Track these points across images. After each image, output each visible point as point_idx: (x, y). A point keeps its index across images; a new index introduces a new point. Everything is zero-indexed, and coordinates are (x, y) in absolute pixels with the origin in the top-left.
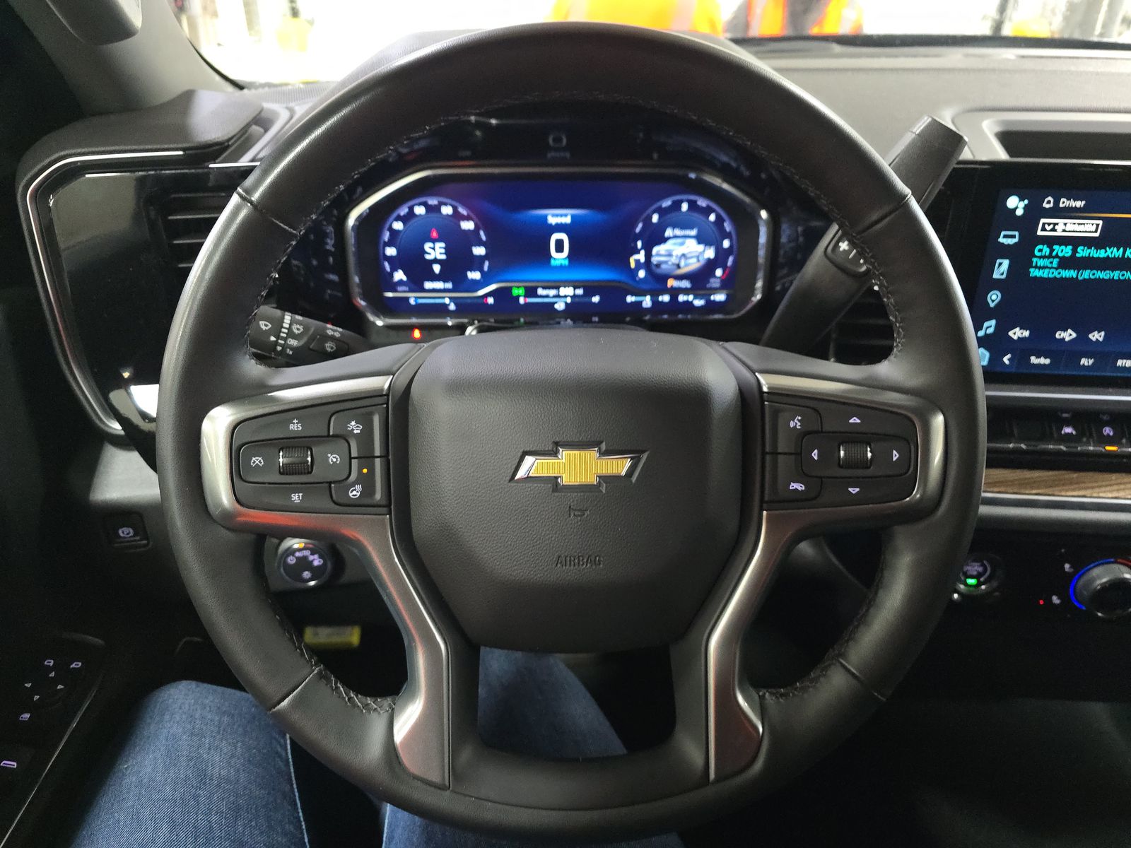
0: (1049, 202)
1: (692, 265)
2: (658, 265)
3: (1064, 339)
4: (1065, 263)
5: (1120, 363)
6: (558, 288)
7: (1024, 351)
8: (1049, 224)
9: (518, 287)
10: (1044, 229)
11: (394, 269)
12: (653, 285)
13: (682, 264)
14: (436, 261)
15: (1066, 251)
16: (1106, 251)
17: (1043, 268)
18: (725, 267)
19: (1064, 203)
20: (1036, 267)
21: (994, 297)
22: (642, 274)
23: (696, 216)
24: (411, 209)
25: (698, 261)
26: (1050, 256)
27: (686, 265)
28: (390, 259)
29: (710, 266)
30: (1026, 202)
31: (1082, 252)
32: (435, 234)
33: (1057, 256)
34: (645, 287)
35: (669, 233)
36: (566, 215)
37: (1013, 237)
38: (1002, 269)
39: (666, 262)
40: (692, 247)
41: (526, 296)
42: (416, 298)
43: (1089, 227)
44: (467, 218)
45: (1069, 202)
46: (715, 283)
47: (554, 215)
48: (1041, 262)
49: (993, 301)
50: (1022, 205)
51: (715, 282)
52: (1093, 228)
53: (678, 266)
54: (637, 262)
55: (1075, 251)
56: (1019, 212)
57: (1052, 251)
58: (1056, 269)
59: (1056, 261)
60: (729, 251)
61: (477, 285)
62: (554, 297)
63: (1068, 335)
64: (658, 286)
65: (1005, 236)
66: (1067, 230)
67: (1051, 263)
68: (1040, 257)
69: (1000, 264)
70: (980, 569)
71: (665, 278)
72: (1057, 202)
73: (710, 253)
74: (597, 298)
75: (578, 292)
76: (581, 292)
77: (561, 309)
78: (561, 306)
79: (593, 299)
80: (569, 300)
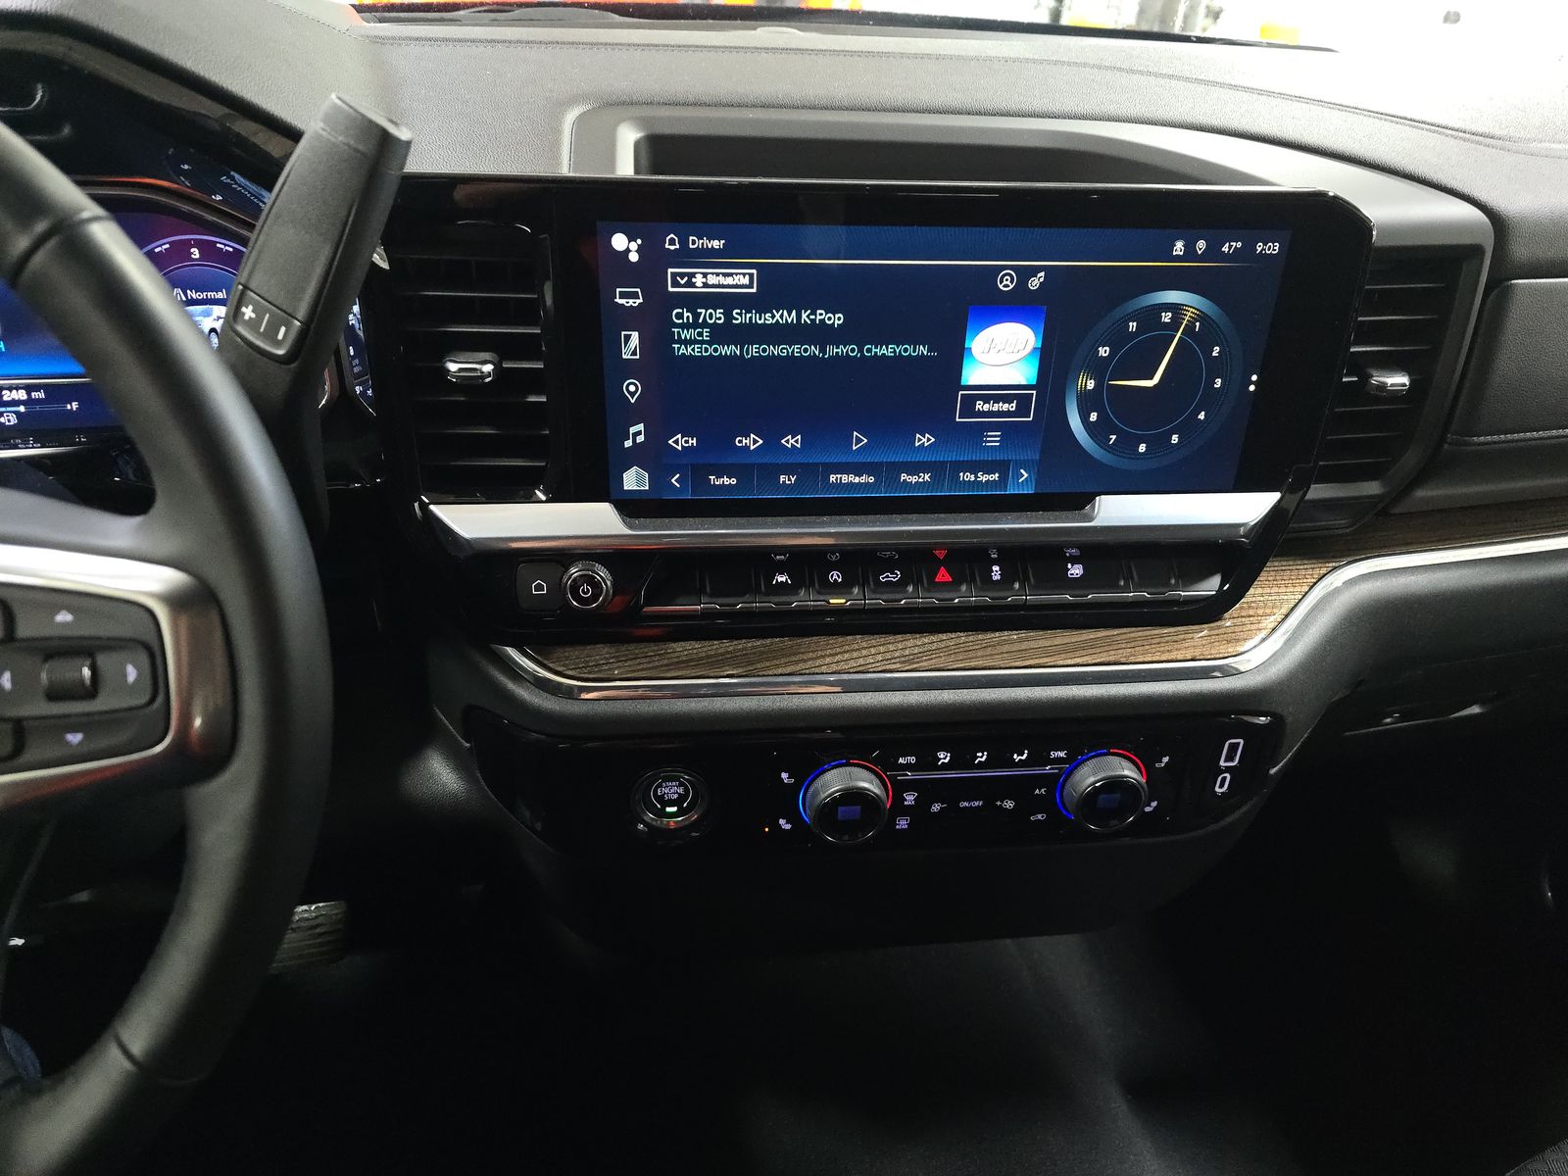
0: (672, 242)
3: (747, 447)
4: (721, 334)
5: (833, 478)
7: (696, 468)
8: (682, 275)
10: (675, 284)
15: (718, 316)
16: (773, 317)
17: (691, 345)
19: (695, 243)
20: (680, 341)
21: (632, 388)
23: (219, 271)
26: (695, 325)
30: (639, 241)
31: (740, 317)
33: (705, 324)
37: (635, 296)
38: (632, 344)
43: (739, 280)
45: (701, 241)
48: (686, 334)
49: (632, 394)
50: (634, 246)
52: (746, 281)
55: (728, 316)
56: (634, 257)
57: (696, 316)
58: (710, 343)
59: (706, 332)
63: (752, 442)
65: (623, 295)
66: (710, 283)
67: (700, 334)
68: (682, 326)
69: (628, 338)
70: (681, 790)
72: (684, 242)
74: (73, 404)
75: (34, 395)
76: (41, 395)
77: (12, 423)
78: (10, 418)
79: (69, 407)
80: (22, 409)
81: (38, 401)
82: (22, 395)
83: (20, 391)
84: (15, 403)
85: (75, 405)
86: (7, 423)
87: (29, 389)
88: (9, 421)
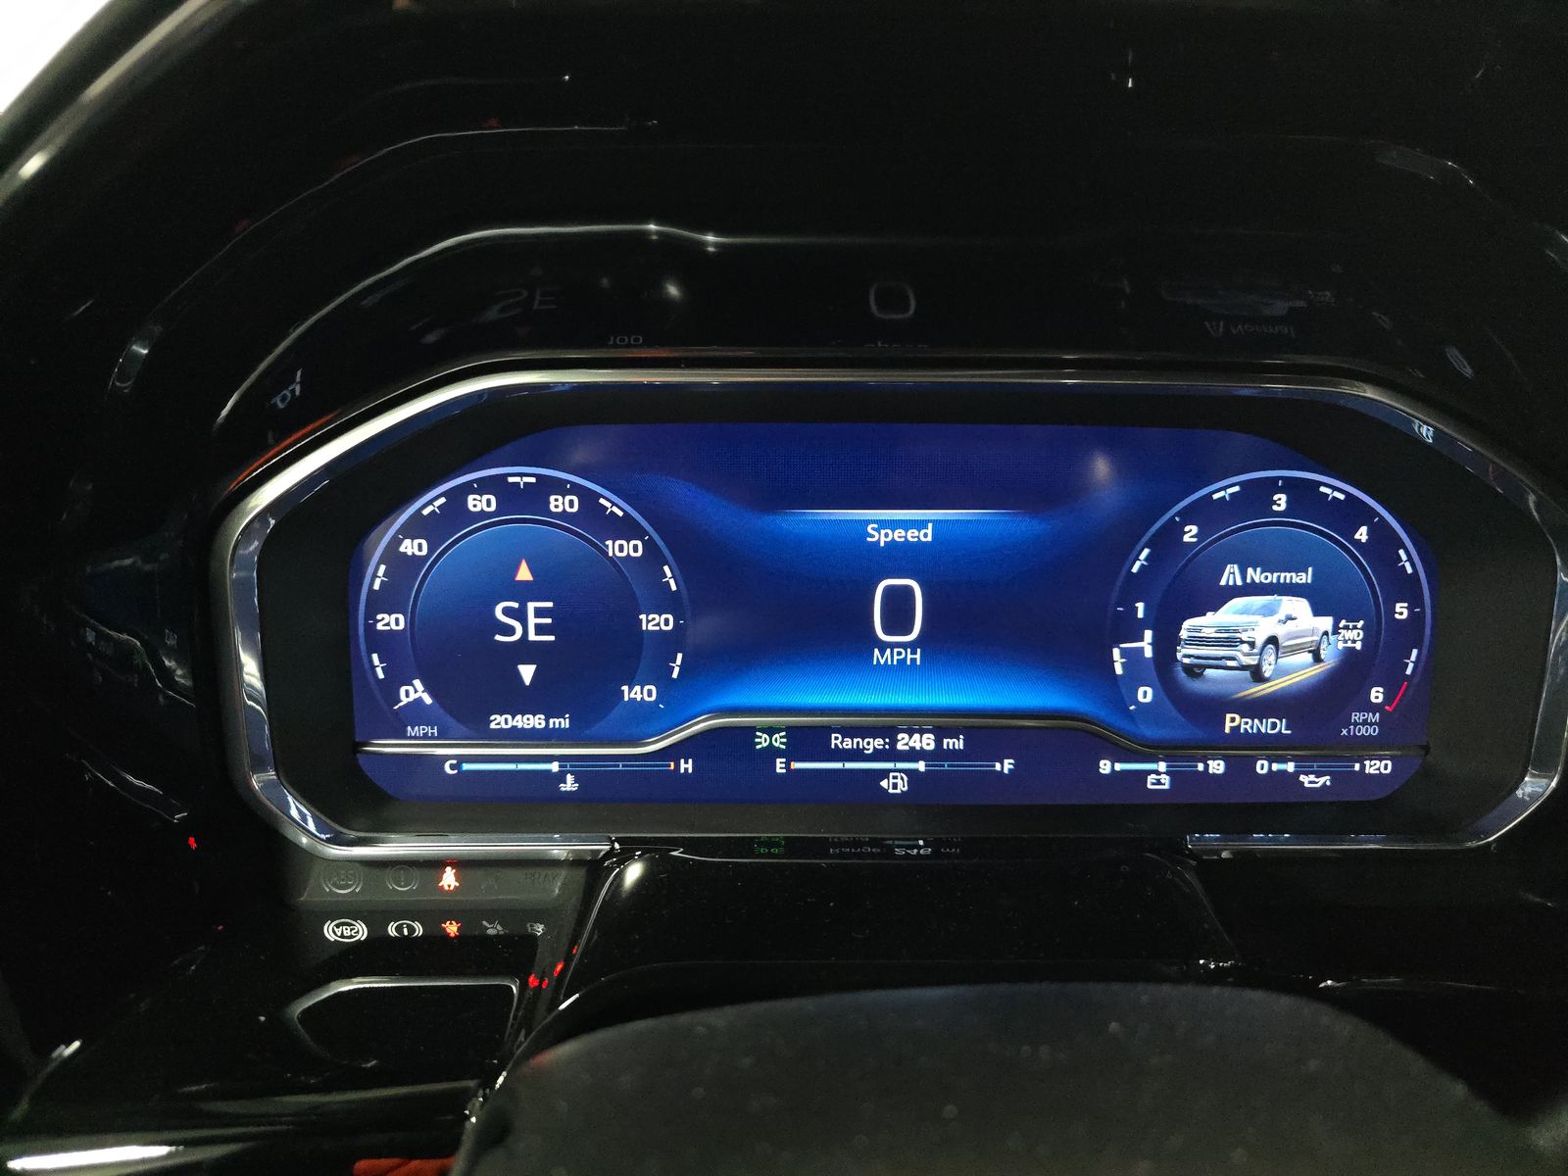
1: (1296, 671)
2: (1194, 671)
6: (890, 732)
9: (771, 731)
11: (399, 676)
12: (1178, 728)
13: (1267, 671)
14: (525, 651)
18: (1393, 683)
22: (1145, 695)
23: (1312, 535)
24: (457, 497)
25: (1317, 659)
27: (1281, 672)
28: (384, 643)
29: (1352, 673)
32: (524, 574)
34: (1150, 732)
35: (1231, 575)
36: (920, 525)
39: (1218, 663)
40: (1298, 619)
41: (791, 754)
42: (462, 759)
44: (626, 529)
46: (1364, 725)
47: (883, 524)
51: (1365, 723)
53: (1257, 674)
54: (1133, 658)
60: (1410, 632)
61: (646, 718)
62: (877, 756)
64: (1198, 733)
71: (1217, 706)
73: (1353, 636)
74: (1006, 761)
75: (949, 743)
76: (958, 744)
77: (898, 791)
78: (899, 781)
79: (998, 766)
80: (921, 766)
81: (953, 754)
82: (927, 742)
83: (926, 736)
84: (913, 755)
85: (1008, 765)
86: (891, 791)
87: (940, 733)
88: (895, 786)
